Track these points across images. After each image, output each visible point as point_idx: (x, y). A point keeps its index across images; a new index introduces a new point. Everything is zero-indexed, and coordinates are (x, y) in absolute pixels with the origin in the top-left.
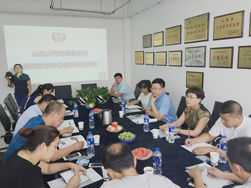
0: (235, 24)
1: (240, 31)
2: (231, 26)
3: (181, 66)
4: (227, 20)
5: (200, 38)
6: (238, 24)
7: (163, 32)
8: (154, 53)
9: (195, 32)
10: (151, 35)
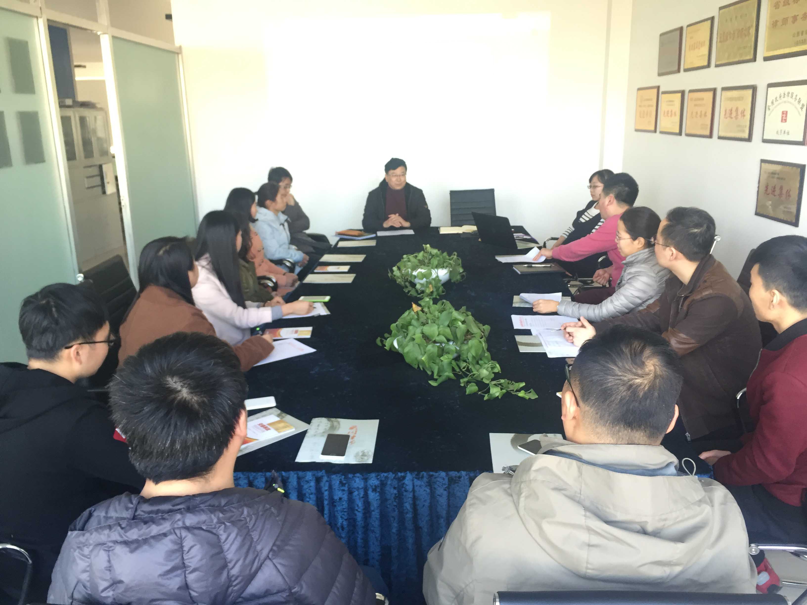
3: (749, 139)
5: (805, 41)
7: (712, 19)
8: (683, 93)
9: (795, 18)
10: (681, 29)
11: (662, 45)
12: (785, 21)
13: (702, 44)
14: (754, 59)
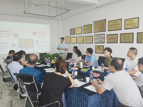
0: (118, 24)
1: (120, 27)
2: (116, 25)
3: (92, 43)
4: (115, 22)
5: (102, 30)
6: (119, 24)
7: (82, 27)
8: (77, 37)
9: (99, 27)
10: (75, 28)
11: (70, 31)
12: (97, 28)
13: (80, 30)
14: (92, 32)
